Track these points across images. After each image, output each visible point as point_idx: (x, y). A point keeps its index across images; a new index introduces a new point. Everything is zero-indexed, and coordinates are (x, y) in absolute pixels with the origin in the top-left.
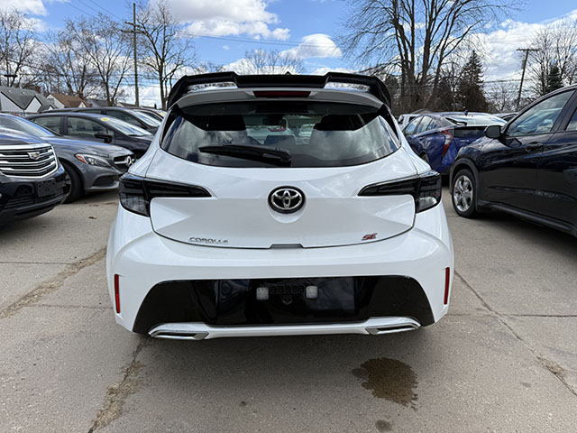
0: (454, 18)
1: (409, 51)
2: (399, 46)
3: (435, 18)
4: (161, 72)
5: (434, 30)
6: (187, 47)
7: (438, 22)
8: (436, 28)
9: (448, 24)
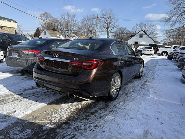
4: (108, 30)
6: (116, 22)
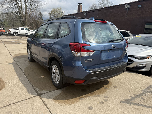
0: (32, 3)
1: (21, 10)
2: (18, 7)
3: (27, 2)
5: (27, 5)
7: (28, 3)
8: (28, 4)
9: (31, 4)
